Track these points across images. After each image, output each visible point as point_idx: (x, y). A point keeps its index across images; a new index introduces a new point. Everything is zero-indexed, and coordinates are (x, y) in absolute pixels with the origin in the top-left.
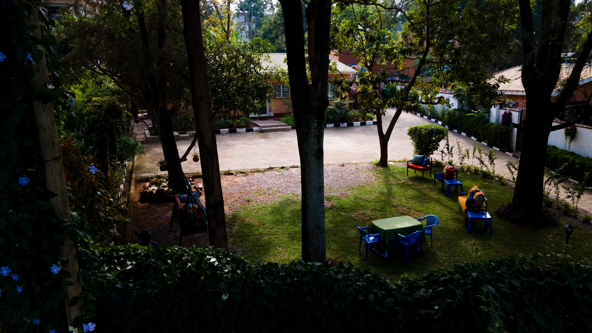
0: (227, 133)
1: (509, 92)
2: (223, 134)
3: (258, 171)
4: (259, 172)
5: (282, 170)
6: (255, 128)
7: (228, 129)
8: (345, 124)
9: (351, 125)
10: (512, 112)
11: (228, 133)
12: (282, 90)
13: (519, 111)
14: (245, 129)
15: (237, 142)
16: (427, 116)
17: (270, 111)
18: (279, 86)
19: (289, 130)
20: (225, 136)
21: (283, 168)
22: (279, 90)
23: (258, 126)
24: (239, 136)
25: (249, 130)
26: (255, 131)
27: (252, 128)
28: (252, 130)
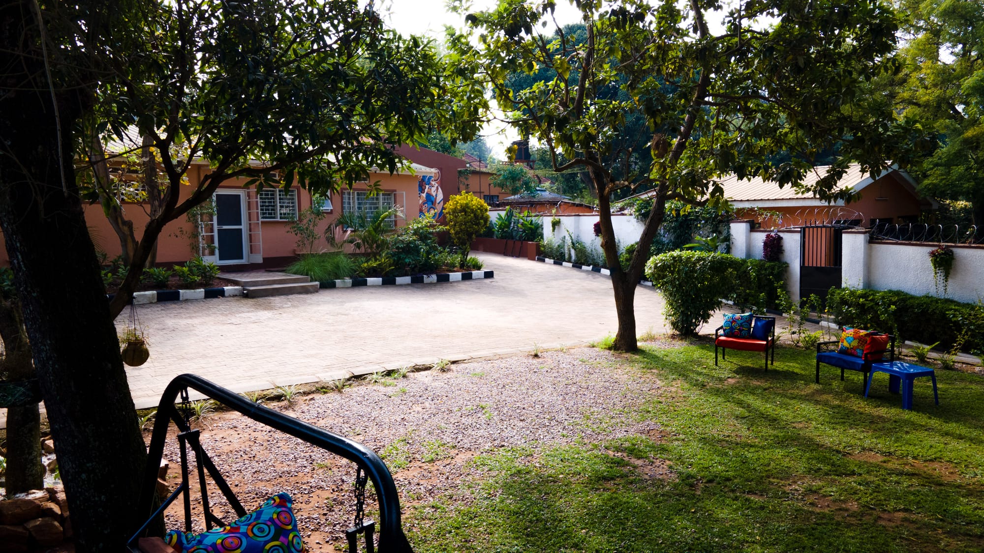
0: (151, 303)
1: (747, 202)
2: (142, 306)
3: (323, 389)
4: (325, 393)
5: (389, 380)
6: (228, 288)
7: (155, 292)
8: (434, 278)
9: (444, 279)
10: (781, 235)
11: (155, 303)
12: (278, 205)
13: (800, 232)
14: (203, 290)
15: (195, 321)
16: (569, 261)
17: (251, 253)
18: (272, 195)
19: (317, 292)
20: (149, 310)
21: (389, 373)
22: (271, 202)
23: (236, 283)
24: (191, 307)
25: (214, 293)
26: (230, 296)
27: (220, 288)
28: (221, 293)
